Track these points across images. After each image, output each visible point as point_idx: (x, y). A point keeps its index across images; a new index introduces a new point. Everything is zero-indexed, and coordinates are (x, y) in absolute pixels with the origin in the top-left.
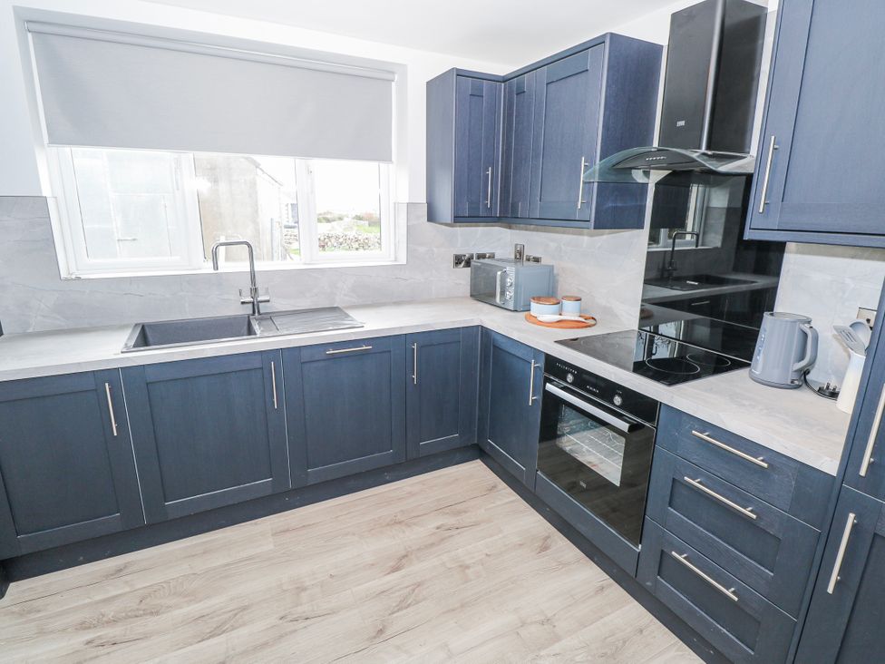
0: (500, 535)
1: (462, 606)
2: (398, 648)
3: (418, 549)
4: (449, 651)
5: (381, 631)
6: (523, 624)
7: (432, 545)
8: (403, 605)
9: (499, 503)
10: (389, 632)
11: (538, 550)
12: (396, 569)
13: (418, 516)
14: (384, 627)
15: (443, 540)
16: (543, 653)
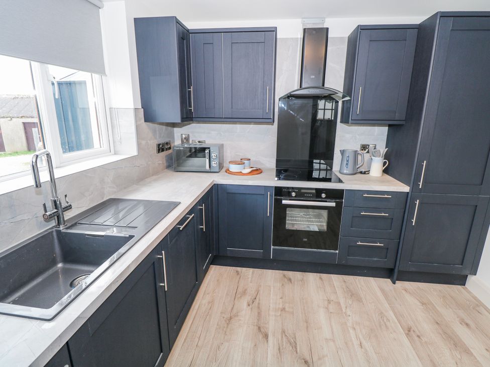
0: (272, 288)
1: (307, 323)
2: (319, 359)
3: (258, 320)
4: (330, 340)
5: (306, 362)
6: (327, 308)
7: (259, 313)
8: (294, 346)
9: (250, 276)
10: (308, 358)
11: (290, 282)
12: (266, 336)
13: (232, 308)
14: (304, 359)
15: (259, 308)
16: (344, 311)
